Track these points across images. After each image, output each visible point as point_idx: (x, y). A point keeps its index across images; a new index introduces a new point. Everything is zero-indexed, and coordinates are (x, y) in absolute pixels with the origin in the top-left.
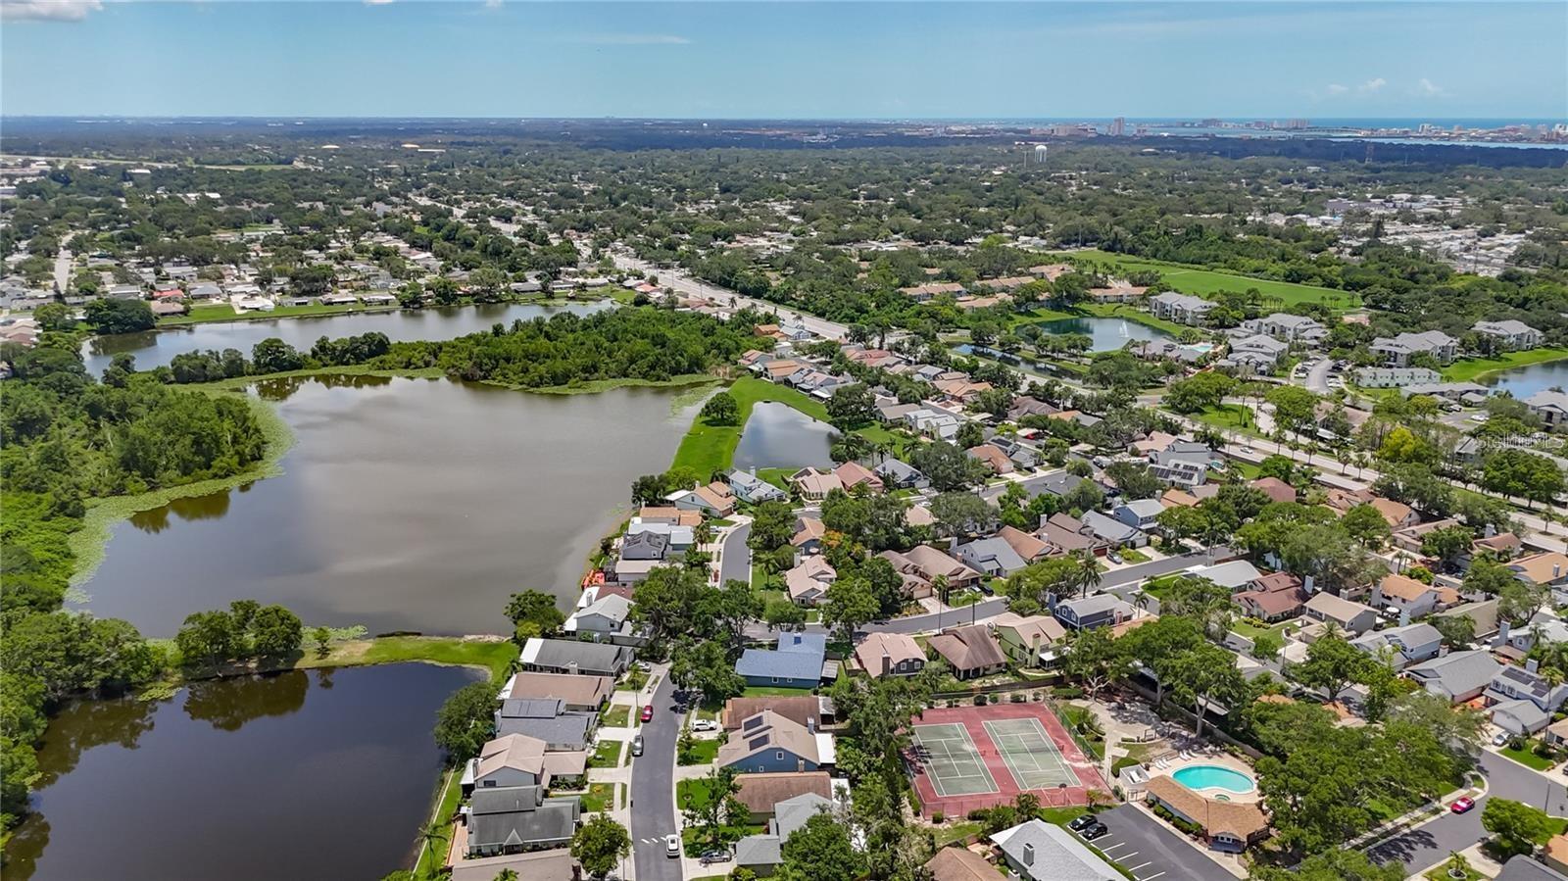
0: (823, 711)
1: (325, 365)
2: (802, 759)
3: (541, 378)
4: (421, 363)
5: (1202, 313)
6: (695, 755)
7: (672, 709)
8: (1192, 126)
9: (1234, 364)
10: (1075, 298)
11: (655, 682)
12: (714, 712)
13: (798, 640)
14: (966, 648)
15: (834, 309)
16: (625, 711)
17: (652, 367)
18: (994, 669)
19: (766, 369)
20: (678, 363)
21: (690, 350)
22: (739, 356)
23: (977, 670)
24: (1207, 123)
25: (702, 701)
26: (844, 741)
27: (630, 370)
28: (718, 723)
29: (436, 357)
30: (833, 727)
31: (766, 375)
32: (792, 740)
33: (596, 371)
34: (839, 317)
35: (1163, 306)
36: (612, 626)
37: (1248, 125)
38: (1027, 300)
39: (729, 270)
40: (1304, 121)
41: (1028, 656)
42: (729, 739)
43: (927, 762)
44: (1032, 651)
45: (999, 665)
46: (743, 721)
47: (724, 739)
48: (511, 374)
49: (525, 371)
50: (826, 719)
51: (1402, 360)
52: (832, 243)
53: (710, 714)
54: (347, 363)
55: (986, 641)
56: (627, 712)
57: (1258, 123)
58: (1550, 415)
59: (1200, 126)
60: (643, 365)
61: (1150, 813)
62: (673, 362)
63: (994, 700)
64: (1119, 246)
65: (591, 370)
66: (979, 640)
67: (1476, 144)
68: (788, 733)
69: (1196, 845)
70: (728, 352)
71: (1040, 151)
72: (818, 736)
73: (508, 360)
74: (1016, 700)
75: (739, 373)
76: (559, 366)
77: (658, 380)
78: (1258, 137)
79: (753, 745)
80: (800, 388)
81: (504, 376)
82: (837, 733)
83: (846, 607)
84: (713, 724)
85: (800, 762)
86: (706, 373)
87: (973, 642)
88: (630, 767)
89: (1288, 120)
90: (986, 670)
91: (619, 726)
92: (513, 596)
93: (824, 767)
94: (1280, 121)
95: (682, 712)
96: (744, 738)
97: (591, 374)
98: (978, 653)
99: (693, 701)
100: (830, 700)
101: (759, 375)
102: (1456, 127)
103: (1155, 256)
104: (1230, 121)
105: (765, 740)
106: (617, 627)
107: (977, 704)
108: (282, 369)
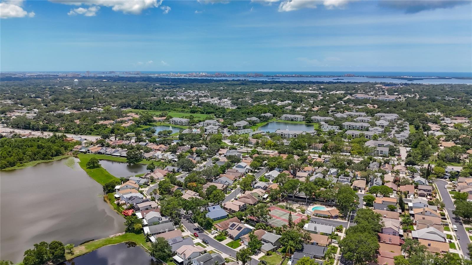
3: (5, 165)
5: (187, 122)
6: (221, 238)
7: (199, 232)
8: (106, 73)
9: (209, 133)
10: (151, 122)
13: (214, 208)
20: (53, 153)
24: (111, 72)
31: (89, 152)
34: (85, 133)
35: (175, 121)
36: (159, 219)
37: (123, 73)
39: (28, 123)
40: (139, 72)
41: (261, 198)
42: (228, 232)
45: (257, 201)
51: (242, 128)
52: (48, 112)
56: (189, 236)
57: (126, 72)
58: (282, 135)
59: (109, 73)
61: (317, 217)
64: (138, 107)
67: (195, 78)
69: (330, 219)
71: (76, 81)
72: (244, 225)
77: (49, 159)
78: (126, 76)
79: (238, 230)
80: (106, 154)
84: (216, 231)
86: (64, 155)
88: (209, 246)
89: (135, 72)
94: (133, 72)
96: (233, 229)
97: (22, 161)
98: (253, 200)
101: (85, 153)
102: (178, 73)
103: (151, 109)
104: (118, 72)
105: (240, 228)
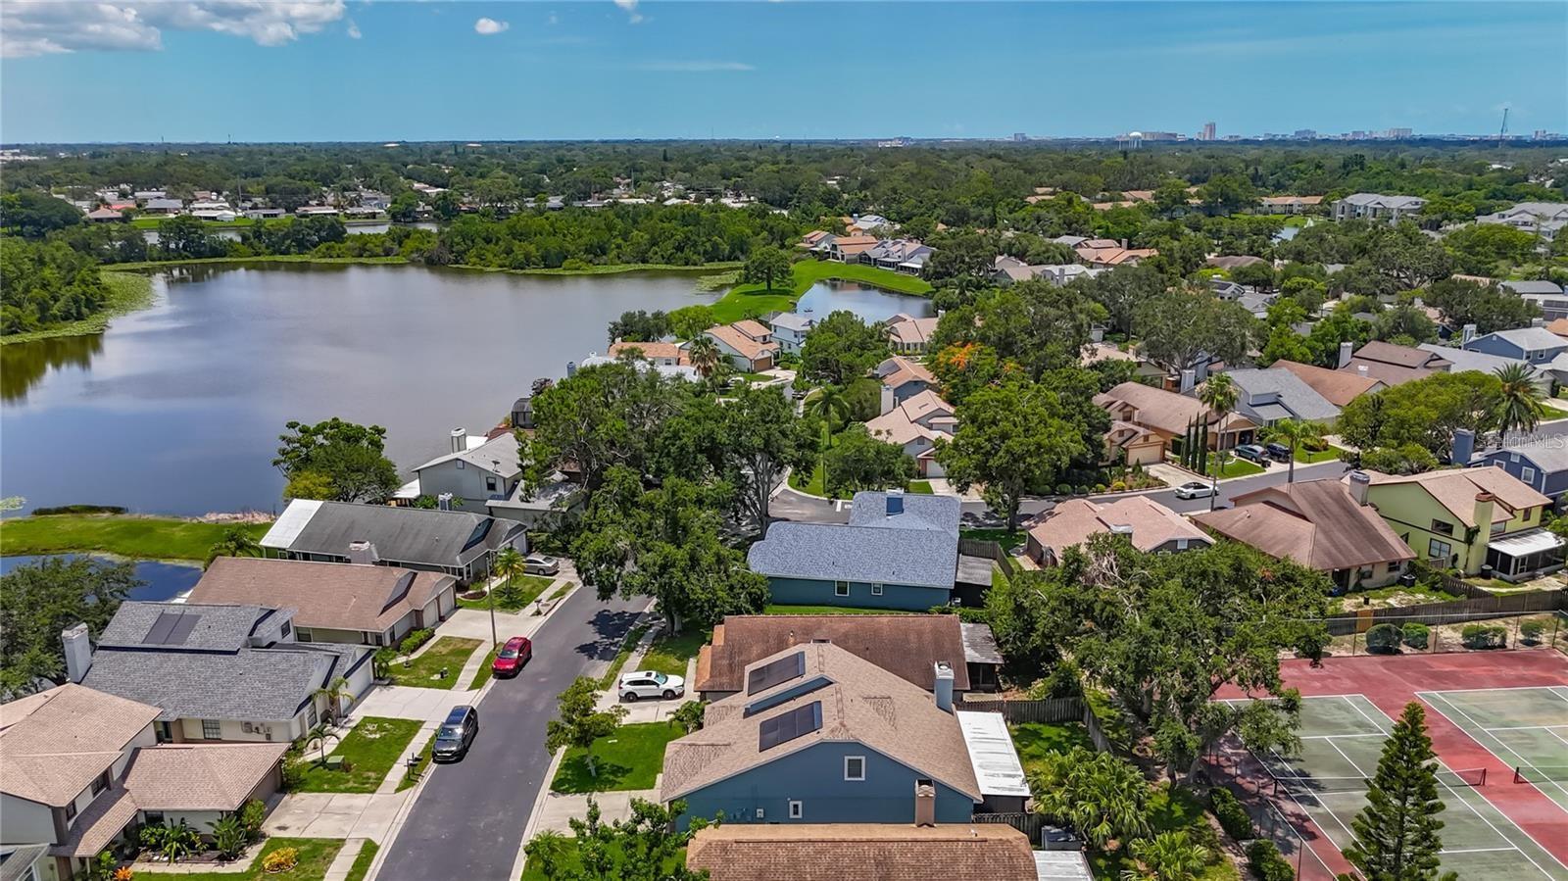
0: (971, 655)
1: (258, 254)
2: (927, 781)
3: (527, 257)
4: (379, 250)
5: (1414, 211)
6: (608, 760)
7: (583, 649)
11: (561, 593)
12: (684, 657)
13: (895, 507)
14: (1306, 528)
15: (923, 210)
16: (463, 650)
17: (680, 248)
18: (1381, 574)
19: (834, 247)
20: (715, 246)
21: (732, 229)
22: (797, 239)
23: (1341, 576)
25: (659, 635)
26: (1036, 735)
27: (650, 254)
28: (686, 681)
29: (400, 244)
30: (998, 697)
31: (835, 256)
32: (893, 720)
33: (605, 254)
35: (1353, 208)
36: (491, 487)
38: (1175, 201)
41: (1460, 549)
42: (706, 719)
43: (1314, 802)
44: (1471, 534)
45: (1393, 566)
46: (749, 669)
47: (692, 718)
48: (490, 256)
49: (509, 252)
50: (980, 676)
53: (674, 662)
54: (286, 252)
55: (1351, 512)
56: (468, 653)
60: (669, 247)
62: (708, 245)
63: (1420, 643)
65: (597, 251)
66: (1335, 509)
68: (880, 702)
70: (783, 237)
72: (964, 716)
73: (488, 241)
74: (1478, 642)
75: (797, 256)
76: (553, 243)
77: (687, 264)
79: (771, 735)
80: (881, 262)
81: (481, 257)
82: (1015, 715)
83: (1004, 436)
84: (674, 682)
85: (921, 790)
87: (1323, 511)
88: (412, 793)
90: (1362, 576)
91: (431, 685)
92: (292, 425)
93: (990, 808)
95: (606, 655)
96: (748, 713)
97: (596, 255)
98: (1341, 538)
99: (639, 634)
100: (984, 630)
101: (824, 257)
105: (810, 719)
106: (500, 489)
107: (1374, 651)
108: (199, 255)
